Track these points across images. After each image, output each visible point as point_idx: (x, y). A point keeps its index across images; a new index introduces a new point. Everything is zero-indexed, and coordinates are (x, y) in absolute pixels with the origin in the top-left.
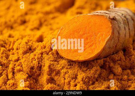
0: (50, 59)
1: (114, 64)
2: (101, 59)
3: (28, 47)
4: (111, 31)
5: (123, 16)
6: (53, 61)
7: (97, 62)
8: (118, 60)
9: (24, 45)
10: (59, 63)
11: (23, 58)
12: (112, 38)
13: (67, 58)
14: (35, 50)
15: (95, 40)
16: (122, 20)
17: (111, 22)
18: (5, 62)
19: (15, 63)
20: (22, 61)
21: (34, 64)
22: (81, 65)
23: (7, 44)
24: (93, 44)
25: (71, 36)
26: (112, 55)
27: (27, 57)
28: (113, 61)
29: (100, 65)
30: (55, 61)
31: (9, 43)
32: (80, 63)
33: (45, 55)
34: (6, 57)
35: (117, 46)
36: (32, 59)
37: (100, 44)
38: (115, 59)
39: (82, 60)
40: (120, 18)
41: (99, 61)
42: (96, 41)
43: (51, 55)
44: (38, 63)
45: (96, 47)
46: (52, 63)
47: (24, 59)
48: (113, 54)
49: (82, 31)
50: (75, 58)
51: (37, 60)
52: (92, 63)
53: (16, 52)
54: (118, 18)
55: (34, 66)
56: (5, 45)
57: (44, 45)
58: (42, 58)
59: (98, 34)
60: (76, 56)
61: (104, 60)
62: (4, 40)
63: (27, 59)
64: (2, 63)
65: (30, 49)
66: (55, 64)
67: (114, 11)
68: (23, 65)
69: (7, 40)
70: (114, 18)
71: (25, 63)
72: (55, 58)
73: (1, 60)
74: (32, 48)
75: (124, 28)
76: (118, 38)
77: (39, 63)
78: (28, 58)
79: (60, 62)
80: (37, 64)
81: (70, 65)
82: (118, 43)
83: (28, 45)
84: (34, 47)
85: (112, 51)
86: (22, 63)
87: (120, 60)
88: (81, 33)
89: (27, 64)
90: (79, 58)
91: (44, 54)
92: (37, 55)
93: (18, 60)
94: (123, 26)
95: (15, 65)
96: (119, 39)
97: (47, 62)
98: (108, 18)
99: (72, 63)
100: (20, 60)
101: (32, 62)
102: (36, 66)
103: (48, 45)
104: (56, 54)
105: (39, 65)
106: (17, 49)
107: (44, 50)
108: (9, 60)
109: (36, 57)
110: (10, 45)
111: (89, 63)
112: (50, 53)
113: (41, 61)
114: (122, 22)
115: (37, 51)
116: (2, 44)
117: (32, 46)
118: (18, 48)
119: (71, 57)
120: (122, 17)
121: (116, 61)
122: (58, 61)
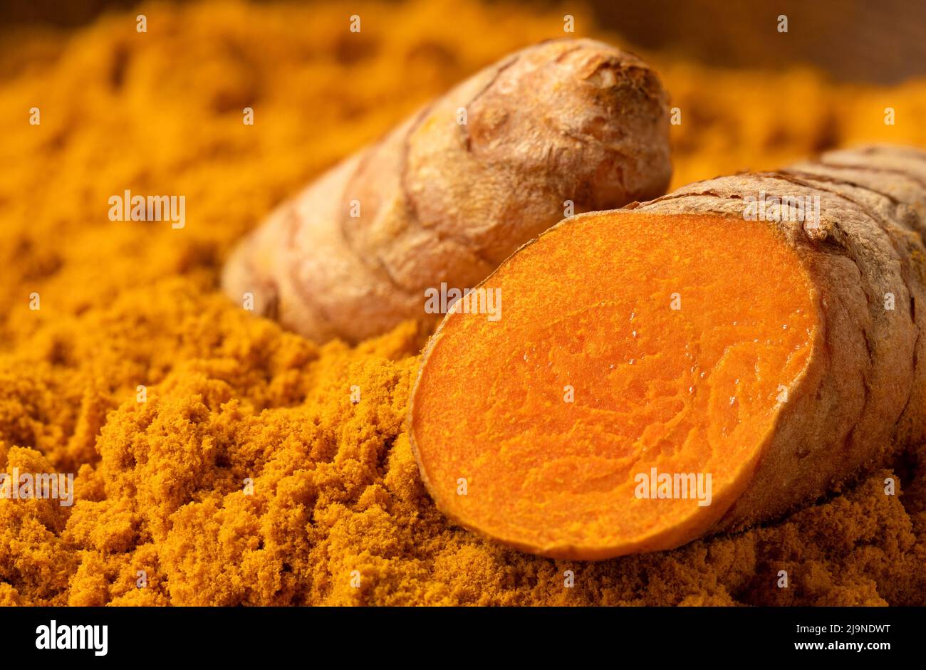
0: (368, 542)
1: (831, 569)
2: (742, 534)
3: (207, 444)
4: (812, 333)
5: (900, 212)
6: (388, 556)
7: (709, 559)
8: (860, 542)
9: (176, 431)
10: (432, 570)
11: (168, 526)
12: (821, 386)
13: (491, 531)
14: (254, 465)
15: (699, 399)
16: (889, 248)
17: (813, 269)
18: (38, 555)
19: (113, 562)
20: (165, 547)
21: (253, 576)
22: (598, 579)
23: (46, 422)
24: (684, 427)
25: (521, 369)
26: (821, 502)
27: (200, 525)
28: (829, 549)
29: (734, 578)
30: (408, 552)
31: (66, 412)
32: (590, 568)
33: (335, 507)
34: (42, 521)
35: (857, 436)
36: (240, 534)
37: (737, 431)
38: (839, 535)
39: (605, 551)
40: (878, 231)
41: (726, 551)
42: (704, 405)
43: (376, 510)
44: (278, 566)
45: (706, 452)
46: (383, 566)
47: (176, 540)
48: (829, 495)
49: (601, 332)
50: (551, 538)
51: (270, 545)
52: (677, 566)
53: (120, 481)
54: (860, 230)
55: (248, 590)
56: (38, 427)
57: (320, 433)
58: (308, 527)
59: (721, 353)
60: (560, 522)
61: (760, 545)
62: (23, 385)
63: (200, 539)
64: (19, 563)
65: (221, 460)
66: (402, 575)
67: (832, 180)
68: (174, 576)
69: (51, 385)
70: (836, 233)
71: (185, 566)
72: (404, 526)
73: (12, 543)
74: (235, 453)
75: (907, 306)
76: (867, 379)
77: (287, 568)
78: (211, 526)
79: (439, 561)
80: (272, 574)
81: (518, 584)
82: (862, 414)
83: (210, 433)
84: (253, 447)
85: (819, 478)
86: (167, 568)
87: (879, 541)
88: (591, 348)
89: (201, 574)
90: (579, 535)
91: (322, 500)
92: (273, 505)
93: (131, 541)
94: (903, 288)
95: (111, 578)
96: (867, 390)
97: (349, 559)
98: (789, 234)
99: (529, 569)
100: (150, 539)
101: (236, 559)
102: (269, 587)
103: (356, 435)
104: (412, 499)
105: (291, 581)
106: (128, 461)
107: (321, 474)
108: (71, 538)
109: (266, 524)
110: (69, 431)
111: (655, 565)
112: (370, 491)
113: (305, 552)
114: (893, 264)
115: (269, 473)
116: (15, 421)
117: (232, 436)
118: (137, 454)
119: (524, 531)
120: (894, 225)
121: (845, 546)
122: (429, 555)
